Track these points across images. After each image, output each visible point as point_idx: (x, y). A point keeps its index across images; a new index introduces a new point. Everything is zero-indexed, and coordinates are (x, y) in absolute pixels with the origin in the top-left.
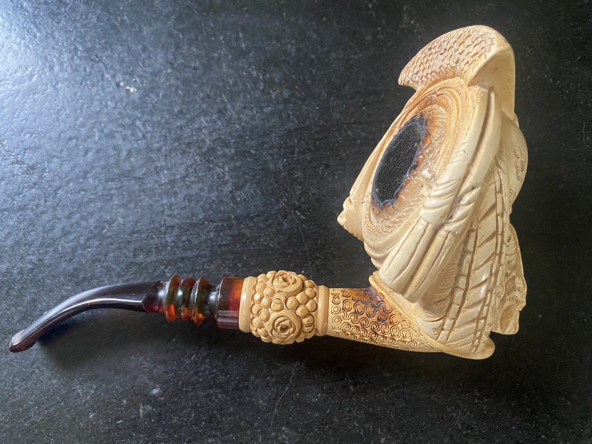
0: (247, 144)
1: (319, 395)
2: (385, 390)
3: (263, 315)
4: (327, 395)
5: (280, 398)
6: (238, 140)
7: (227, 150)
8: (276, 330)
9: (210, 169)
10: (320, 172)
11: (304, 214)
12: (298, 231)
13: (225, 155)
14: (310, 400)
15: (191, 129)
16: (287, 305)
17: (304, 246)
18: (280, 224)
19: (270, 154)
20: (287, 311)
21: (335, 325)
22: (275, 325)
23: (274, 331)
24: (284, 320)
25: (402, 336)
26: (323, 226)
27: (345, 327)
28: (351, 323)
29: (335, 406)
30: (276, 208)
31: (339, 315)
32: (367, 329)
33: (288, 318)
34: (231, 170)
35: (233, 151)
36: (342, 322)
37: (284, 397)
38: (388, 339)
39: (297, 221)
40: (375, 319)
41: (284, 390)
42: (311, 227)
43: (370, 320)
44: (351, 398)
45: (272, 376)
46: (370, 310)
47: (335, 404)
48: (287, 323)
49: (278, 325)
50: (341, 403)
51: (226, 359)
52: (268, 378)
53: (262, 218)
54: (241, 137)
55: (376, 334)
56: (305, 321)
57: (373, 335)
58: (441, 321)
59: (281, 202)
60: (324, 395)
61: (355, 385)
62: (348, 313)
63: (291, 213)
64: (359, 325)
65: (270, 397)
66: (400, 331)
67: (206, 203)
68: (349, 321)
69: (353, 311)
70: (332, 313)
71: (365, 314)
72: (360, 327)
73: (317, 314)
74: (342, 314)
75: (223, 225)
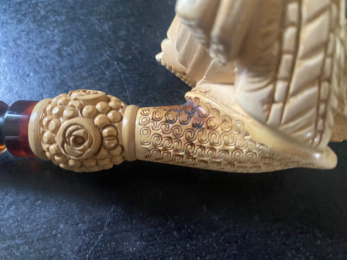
0: (78, 12)
1: (138, 243)
2: (214, 234)
3: (52, 125)
4: (147, 243)
5: (92, 248)
6: (69, 10)
7: (57, 17)
8: (68, 144)
9: (41, 32)
10: (143, 31)
11: (126, 65)
12: (121, 79)
13: (56, 21)
14: (127, 249)
15: (28, 3)
16: (83, 113)
17: (126, 92)
18: (103, 73)
19: (97, 19)
20: (82, 118)
21: (144, 138)
22: (67, 135)
23: (65, 145)
24: (77, 129)
25: (223, 142)
26: (145, 74)
27: (155, 140)
28: (161, 134)
29: (156, 255)
30: (99, 60)
31: (147, 125)
32: (181, 139)
33: (82, 127)
34: (60, 32)
35: (64, 18)
36: (152, 134)
37: (97, 247)
38: (207, 151)
39: (119, 71)
40: (189, 125)
41: (97, 239)
42: (134, 75)
43: (184, 127)
44: (175, 246)
45: (84, 222)
46: (184, 117)
47: (156, 253)
48: (80, 132)
49: (70, 135)
50: (164, 252)
51: (34, 205)
52: (80, 225)
53: (85, 69)
54: (72, 8)
55: (192, 144)
56: (105, 131)
57: (189, 147)
58: (270, 87)
59: (105, 55)
60: (144, 243)
61: (179, 230)
62: (158, 123)
63: (113, 64)
64: (171, 135)
65: (80, 247)
66: (220, 137)
67: (33, 59)
68: (160, 132)
69: (164, 119)
70: (140, 124)
71: (178, 121)
72: (173, 137)
73: (121, 126)
74: (151, 124)
75: (47, 76)
